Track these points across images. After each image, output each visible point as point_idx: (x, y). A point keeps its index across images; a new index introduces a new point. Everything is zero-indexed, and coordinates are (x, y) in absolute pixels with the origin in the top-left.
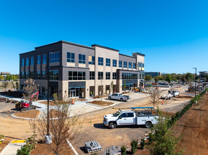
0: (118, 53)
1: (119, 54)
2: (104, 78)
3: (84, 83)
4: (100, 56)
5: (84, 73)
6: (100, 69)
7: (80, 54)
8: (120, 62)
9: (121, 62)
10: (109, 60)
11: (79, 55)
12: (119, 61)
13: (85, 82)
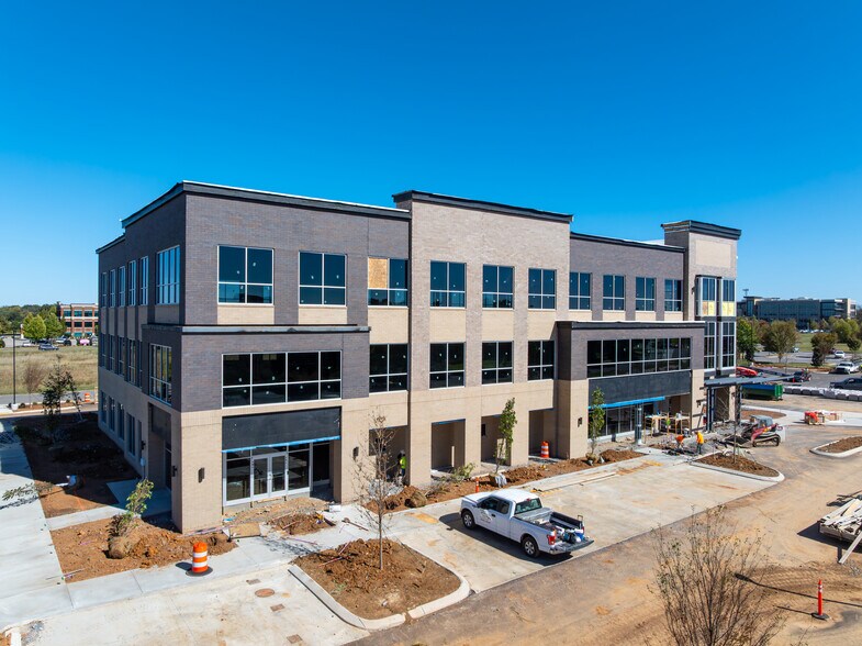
0: (564, 230)
1: (574, 236)
2: (467, 379)
3: (332, 413)
4: (439, 258)
5: (332, 361)
6: (446, 325)
7: (306, 249)
8: (580, 283)
9: (587, 277)
10: (508, 272)
11: (304, 256)
12: (573, 276)
13: (340, 407)
